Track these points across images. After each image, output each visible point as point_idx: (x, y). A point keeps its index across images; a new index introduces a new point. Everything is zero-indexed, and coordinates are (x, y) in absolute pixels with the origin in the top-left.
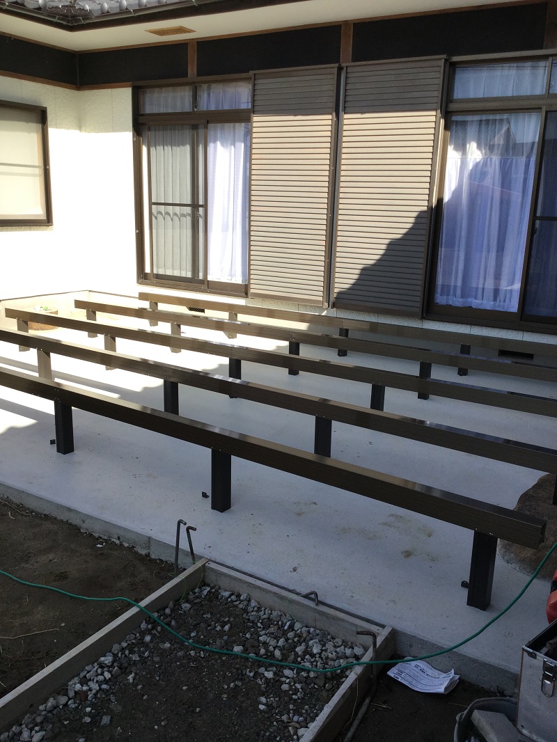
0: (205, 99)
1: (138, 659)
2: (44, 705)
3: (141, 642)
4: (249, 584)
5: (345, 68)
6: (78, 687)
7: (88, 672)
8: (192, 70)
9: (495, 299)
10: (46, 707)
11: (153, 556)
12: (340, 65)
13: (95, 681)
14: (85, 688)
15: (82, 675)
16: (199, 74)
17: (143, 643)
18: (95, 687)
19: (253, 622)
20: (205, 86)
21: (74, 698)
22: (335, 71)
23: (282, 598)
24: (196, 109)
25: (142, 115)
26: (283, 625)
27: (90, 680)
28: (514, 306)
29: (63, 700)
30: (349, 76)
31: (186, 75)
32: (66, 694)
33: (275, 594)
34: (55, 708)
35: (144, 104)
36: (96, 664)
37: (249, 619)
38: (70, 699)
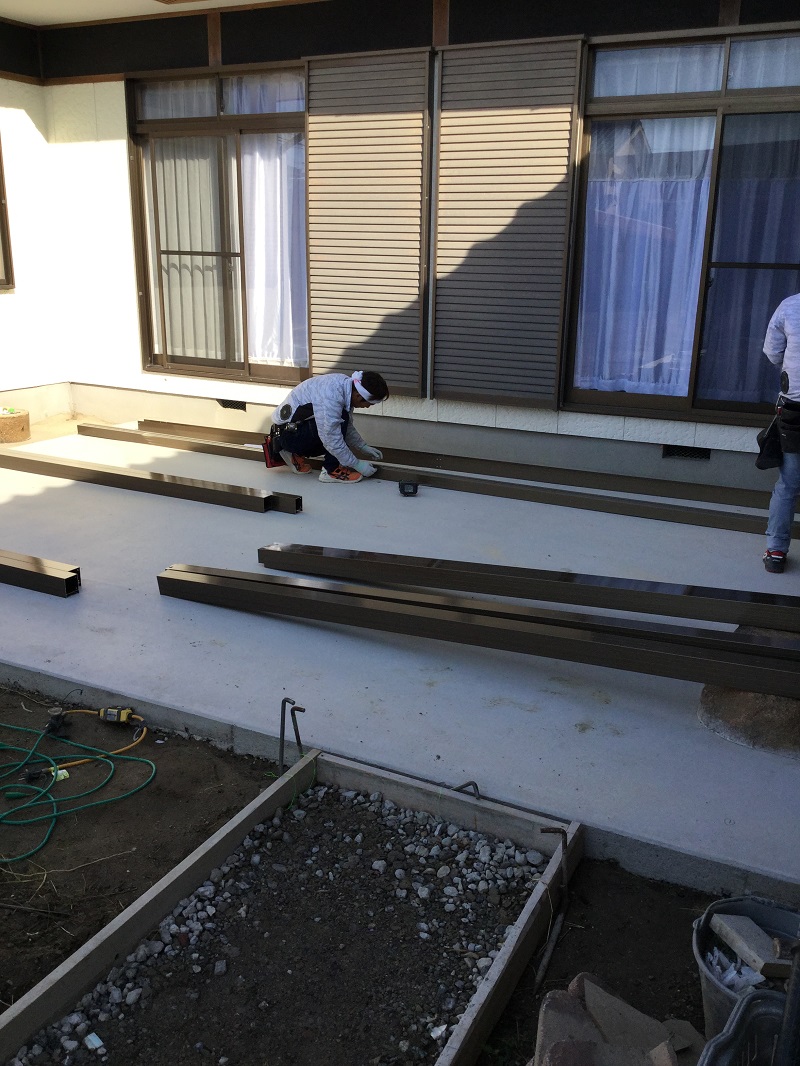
0: (235, 99)
1: (247, 886)
2: (133, 955)
3: (248, 864)
4: (382, 779)
5: (440, 54)
6: (174, 928)
7: (185, 908)
8: (215, 55)
9: (656, 380)
10: (136, 956)
11: (238, 751)
12: (433, 49)
13: (195, 919)
14: (184, 929)
15: (177, 912)
16: (225, 62)
17: (250, 865)
18: (197, 927)
19: (391, 828)
20: (235, 79)
21: (171, 943)
22: (426, 56)
23: (429, 794)
24: (222, 113)
25: (141, 122)
26: (432, 831)
27: (188, 918)
28: (682, 389)
29: (158, 946)
30: (447, 64)
31: (206, 64)
32: (159, 938)
33: (418, 790)
34: (148, 958)
35: (143, 104)
36: (192, 897)
37: (385, 825)
38: (166, 945)
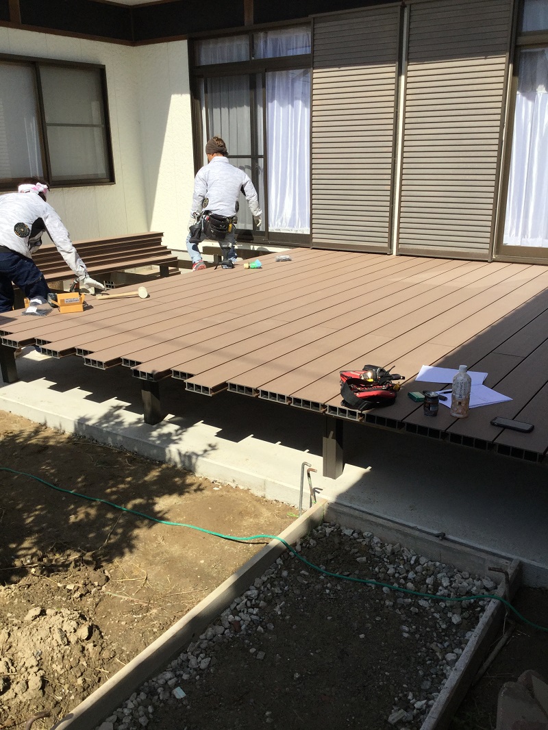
0: (262, 46)
1: (280, 592)
2: (204, 634)
3: (279, 577)
4: (371, 523)
5: (408, 7)
6: (231, 617)
7: (238, 604)
8: (249, 18)
11: (269, 497)
12: (403, 3)
13: (245, 612)
14: (237, 618)
15: (233, 607)
16: (255, 22)
18: (247, 618)
19: (379, 557)
20: (262, 34)
21: (230, 628)
22: (398, 9)
23: (406, 535)
24: (253, 58)
25: (199, 67)
26: (409, 560)
27: (240, 611)
29: (220, 629)
30: (413, 13)
31: (243, 24)
32: (221, 625)
33: (398, 531)
34: (214, 637)
35: (199, 55)
36: (243, 597)
37: (374, 555)
38: (226, 629)
